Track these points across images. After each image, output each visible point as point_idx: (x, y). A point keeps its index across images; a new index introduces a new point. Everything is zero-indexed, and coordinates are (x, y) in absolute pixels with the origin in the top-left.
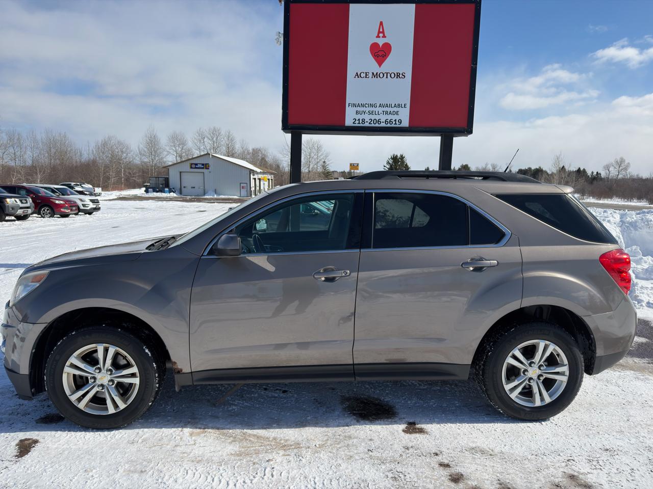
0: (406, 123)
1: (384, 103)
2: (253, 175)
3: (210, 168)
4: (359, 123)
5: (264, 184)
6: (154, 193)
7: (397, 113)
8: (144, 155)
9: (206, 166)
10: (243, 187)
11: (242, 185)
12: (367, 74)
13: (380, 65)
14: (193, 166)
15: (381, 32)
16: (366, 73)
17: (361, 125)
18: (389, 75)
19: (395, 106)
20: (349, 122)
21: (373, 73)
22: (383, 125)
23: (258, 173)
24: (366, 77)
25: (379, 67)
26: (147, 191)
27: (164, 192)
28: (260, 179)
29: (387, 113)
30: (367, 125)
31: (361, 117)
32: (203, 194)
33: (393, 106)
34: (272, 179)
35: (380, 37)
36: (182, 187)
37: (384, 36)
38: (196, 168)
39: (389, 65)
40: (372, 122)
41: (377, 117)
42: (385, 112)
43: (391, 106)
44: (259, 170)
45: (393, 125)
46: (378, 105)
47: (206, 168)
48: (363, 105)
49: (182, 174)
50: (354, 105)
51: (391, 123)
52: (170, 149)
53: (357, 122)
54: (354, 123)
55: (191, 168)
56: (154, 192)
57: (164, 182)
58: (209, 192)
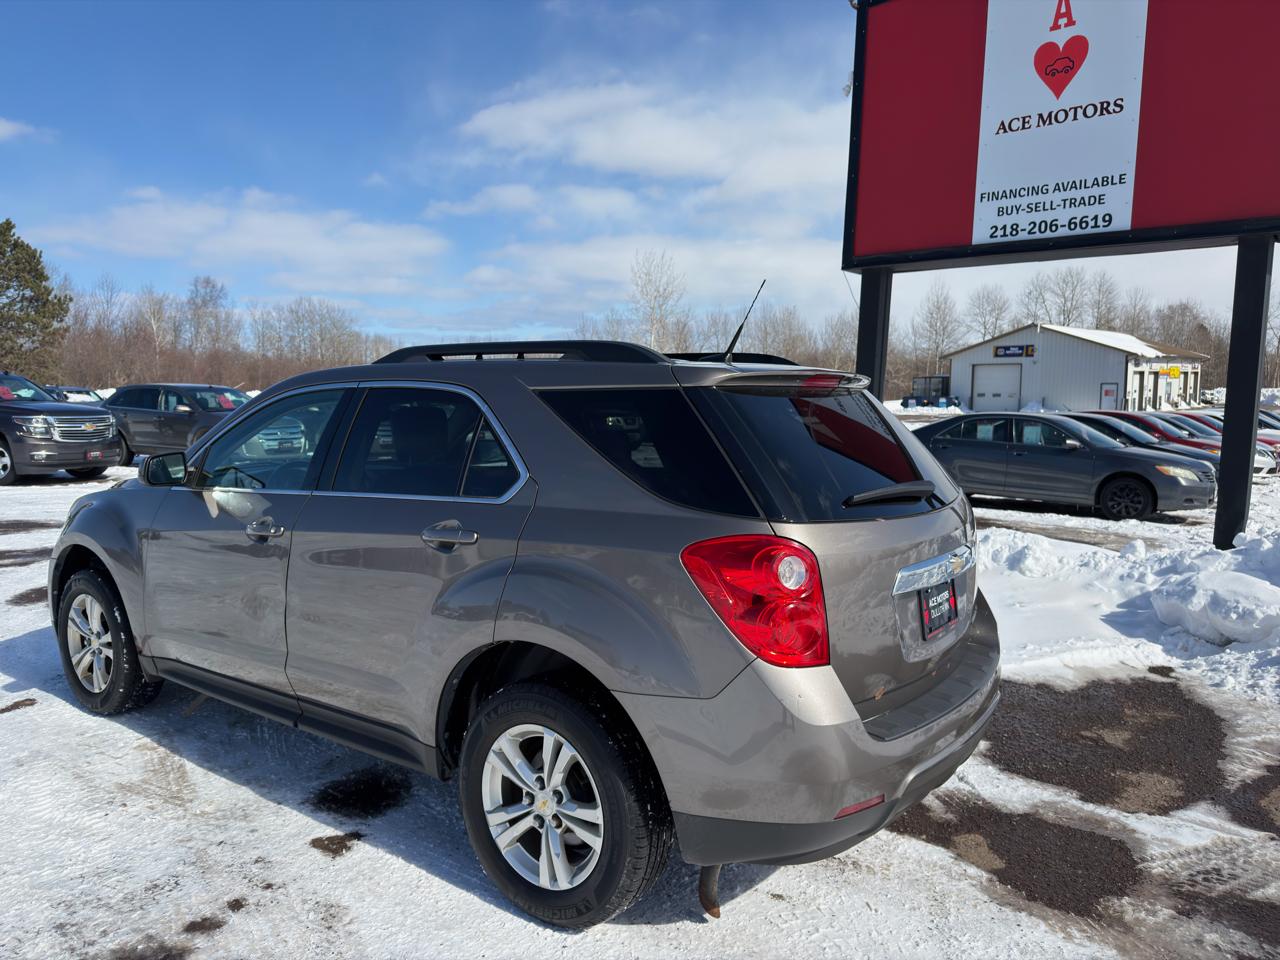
0: (1123, 221)
1: (1067, 179)
2: (1137, 365)
3: (1035, 354)
4: (1005, 235)
5: (1169, 384)
6: (919, 408)
7: (1100, 200)
8: (921, 336)
9: (1027, 351)
10: (1107, 393)
11: (1105, 387)
12: (1027, 120)
13: (1058, 93)
14: (1001, 351)
15: (1064, 15)
16: (1024, 118)
17: (1010, 238)
18: (1080, 111)
19: (1096, 183)
20: (980, 235)
21: (1041, 116)
22: (1063, 232)
23: (1149, 361)
24: (1024, 128)
25: (1055, 98)
26: (905, 405)
27: (938, 406)
28: (1156, 374)
29: (1073, 202)
30: (1023, 236)
31: (1008, 220)
32: (1017, 407)
33: (1089, 184)
34: (1196, 374)
35: (1059, 27)
36: (975, 395)
37: (1071, 23)
38: (1006, 355)
39: (1082, 88)
40: (1036, 229)
41: (1048, 216)
42: (1068, 203)
43: (1084, 184)
44: (1151, 353)
45: (1089, 231)
46: (1051, 188)
47: (1027, 355)
48: (1014, 194)
49: (976, 368)
50: (995, 196)
51: (1084, 225)
52: (971, 322)
53: (1000, 233)
54: (991, 236)
55: (996, 355)
56: (917, 405)
57: (940, 386)
58: (1030, 404)
